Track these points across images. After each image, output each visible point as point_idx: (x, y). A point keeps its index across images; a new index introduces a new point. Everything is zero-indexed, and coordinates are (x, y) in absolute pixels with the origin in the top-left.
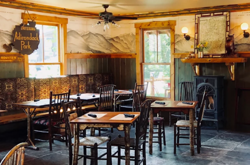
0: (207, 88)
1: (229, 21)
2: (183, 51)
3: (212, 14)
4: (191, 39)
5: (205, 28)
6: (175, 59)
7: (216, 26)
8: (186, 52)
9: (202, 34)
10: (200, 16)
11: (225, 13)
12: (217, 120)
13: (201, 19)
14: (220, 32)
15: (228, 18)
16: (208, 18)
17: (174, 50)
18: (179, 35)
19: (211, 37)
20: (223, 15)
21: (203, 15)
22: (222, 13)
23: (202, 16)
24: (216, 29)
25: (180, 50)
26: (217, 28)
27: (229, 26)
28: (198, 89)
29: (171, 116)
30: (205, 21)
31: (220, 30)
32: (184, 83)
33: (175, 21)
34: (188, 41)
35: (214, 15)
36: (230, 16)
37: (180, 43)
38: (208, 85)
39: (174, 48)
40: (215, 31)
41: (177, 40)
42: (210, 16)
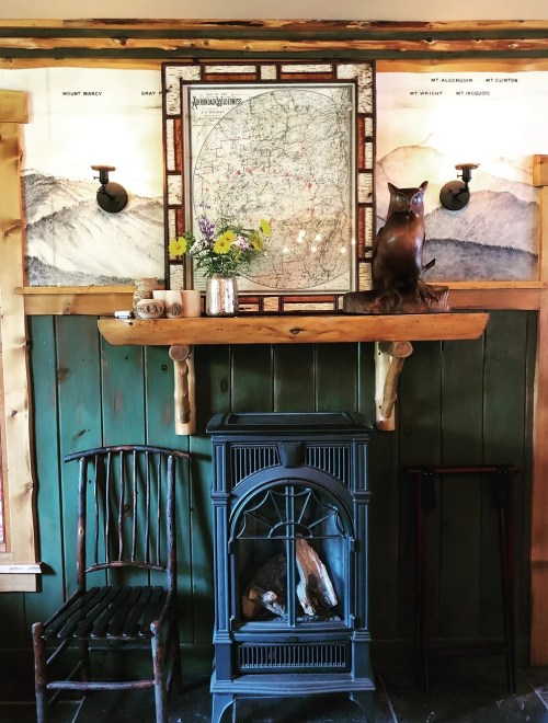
0: (300, 500)
1: (373, 115)
2: (81, 276)
3: (268, 72)
4: (132, 204)
5: (227, 147)
6: (29, 319)
7: (293, 136)
8: (103, 279)
9: (211, 178)
10: (191, 72)
11: (346, 71)
12: (366, 684)
13: (198, 93)
14: (319, 173)
15: (364, 96)
16: (245, 93)
17: (26, 270)
18: (53, 182)
19: (267, 198)
20: (331, 78)
21: (210, 70)
22: (327, 68)
23: (205, 79)
24: (296, 158)
25: (64, 265)
26: (296, 148)
27: (372, 139)
28: (238, 506)
29: (48, 693)
30: (226, 108)
31: (320, 160)
32: (96, 458)
33: (24, 98)
34: (113, 220)
35: (280, 79)
36: (373, 86)
37: (60, 230)
38: (308, 482)
39: (26, 259)
40: (288, 165)
41: (43, 211)
42: (256, 79)
